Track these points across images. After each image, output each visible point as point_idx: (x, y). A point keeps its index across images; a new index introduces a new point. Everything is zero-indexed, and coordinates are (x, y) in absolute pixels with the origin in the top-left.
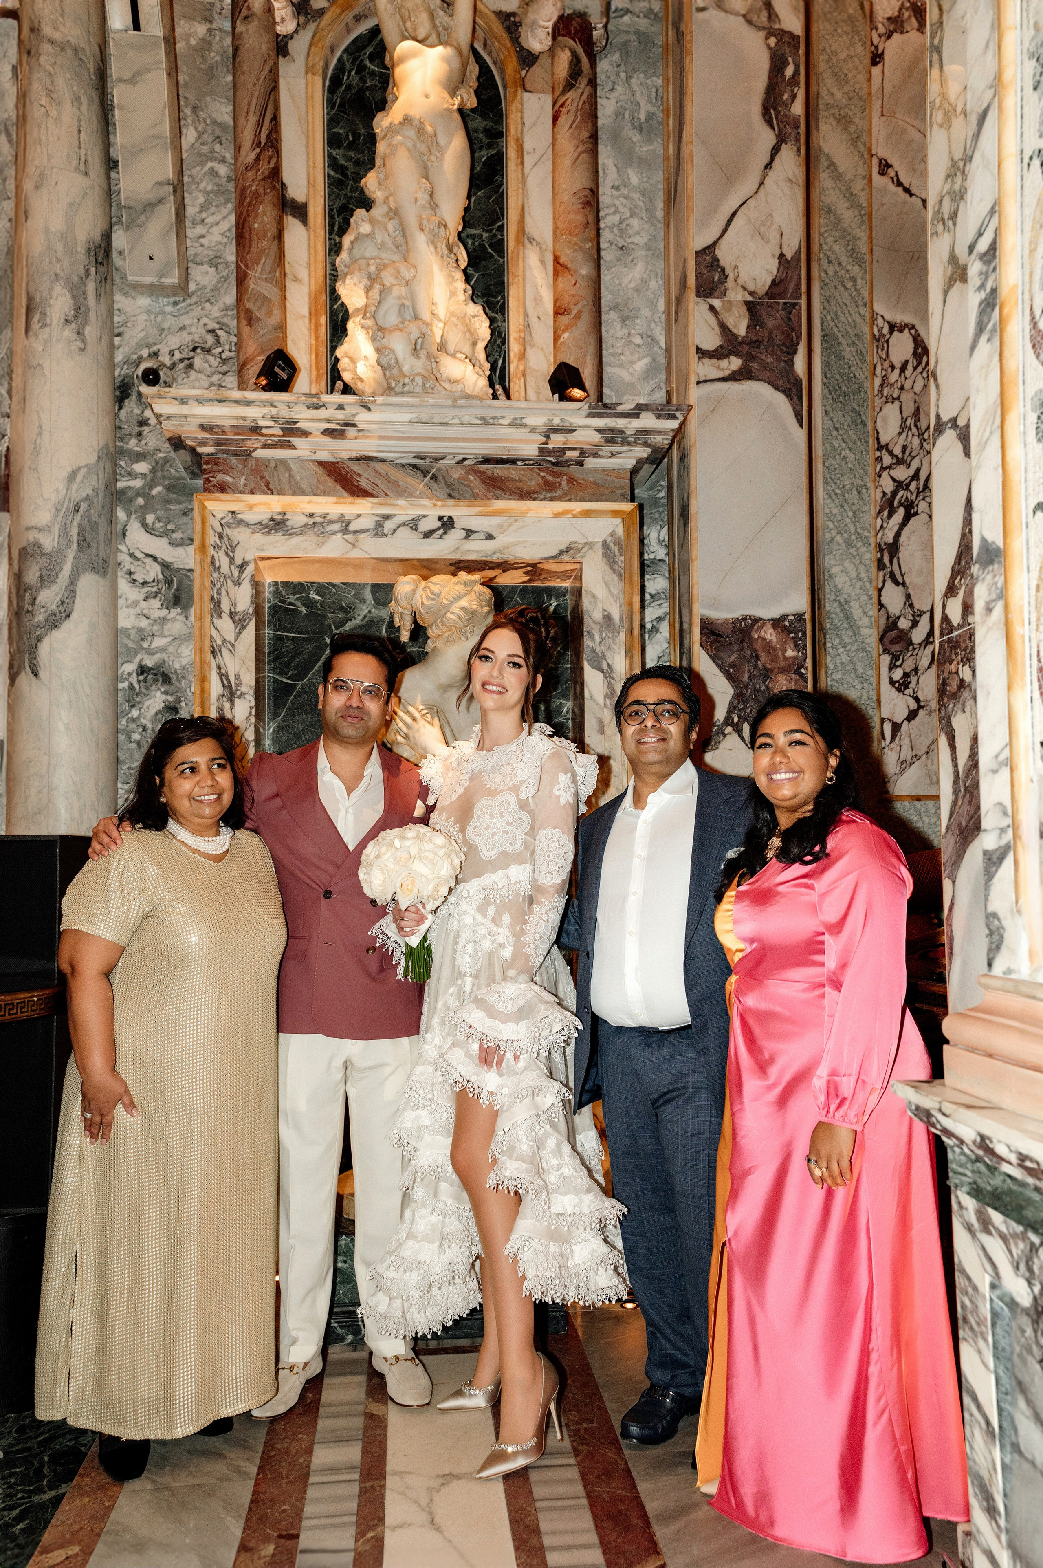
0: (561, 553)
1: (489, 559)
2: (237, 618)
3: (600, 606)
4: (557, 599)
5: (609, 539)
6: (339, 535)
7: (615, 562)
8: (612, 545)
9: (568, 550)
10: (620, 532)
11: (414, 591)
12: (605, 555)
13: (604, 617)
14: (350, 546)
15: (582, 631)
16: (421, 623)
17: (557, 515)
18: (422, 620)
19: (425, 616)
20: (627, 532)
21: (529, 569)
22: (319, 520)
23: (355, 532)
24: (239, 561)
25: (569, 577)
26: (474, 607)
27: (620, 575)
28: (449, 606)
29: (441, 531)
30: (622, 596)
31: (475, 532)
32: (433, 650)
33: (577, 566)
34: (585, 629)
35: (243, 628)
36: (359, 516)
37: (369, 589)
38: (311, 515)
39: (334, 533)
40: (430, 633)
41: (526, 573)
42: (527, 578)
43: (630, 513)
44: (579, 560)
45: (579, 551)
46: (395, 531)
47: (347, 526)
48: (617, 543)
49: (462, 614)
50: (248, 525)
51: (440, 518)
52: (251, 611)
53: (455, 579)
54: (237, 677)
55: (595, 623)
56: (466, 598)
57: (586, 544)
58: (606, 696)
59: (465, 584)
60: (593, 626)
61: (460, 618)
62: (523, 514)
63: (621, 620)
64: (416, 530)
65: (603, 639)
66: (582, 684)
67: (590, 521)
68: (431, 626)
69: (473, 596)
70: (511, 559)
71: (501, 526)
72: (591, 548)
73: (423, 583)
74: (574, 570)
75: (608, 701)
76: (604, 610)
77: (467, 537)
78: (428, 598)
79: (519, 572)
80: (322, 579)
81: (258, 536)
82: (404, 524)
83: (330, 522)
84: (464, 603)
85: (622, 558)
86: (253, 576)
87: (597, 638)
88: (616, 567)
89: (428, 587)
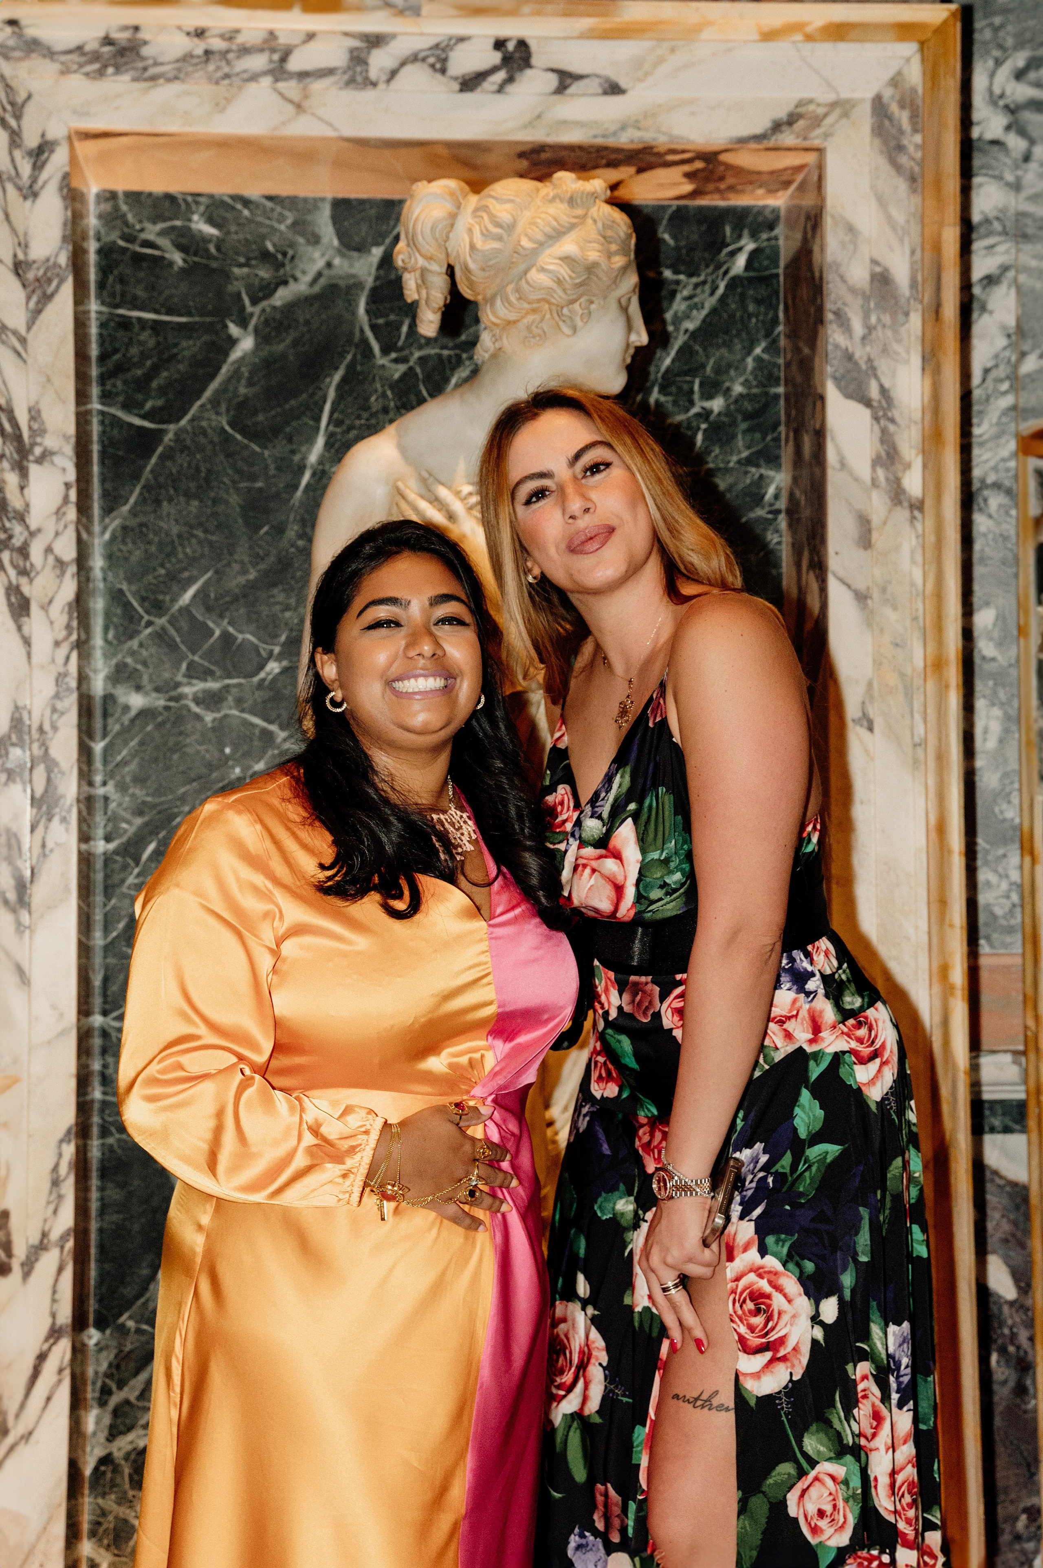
0: (777, 127)
1: (611, 142)
2: (31, 275)
3: (865, 252)
4: (754, 236)
5: (888, 94)
6: (266, 81)
7: (900, 148)
8: (894, 108)
9: (792, 120)
10: (915, 75)
11: (453, 217)
12: (879, 130)
13: (874, 277)
14: (290, 109)
15: (820, 310)
16: (466, 292)
17: (769, 36)
18: (471, 285)
19: (478, 275)
20: (932, 75)
21: (699, 165)
22: (217, 44)
23: (303, 75)
24: (31, 141)
25: (787, 184)
26: (593, 255)
27: (913, 179)
28: (535, 253)
29: (501, 75)
30: (915, 229)
31: (579, 77)
32: (494, 356)
33: (810, 158)
34: (829, 306)
35: (47, 298)
36: (311, 36)
37: (326, 212)
38: (200, 33)
39: (254, 77)
40: (487, 316)
41: (689, 176)
42: (688, 187)
43: (940, 30)
44: (816, 143)
45: (817, 121)
46: (393, 73)
47: (284, 59)
48: (907, 101)
49: (564, 272)
50: (50, 54)
51: (499, 44)
52: (63, 259)
53: (546, 189)
54: (35, 414)
55: (853, 291)
56: (573, 236)
57: (834, 105)
58: (877, 462)
59: (572, 201)
60: (849, 298)
61: (559, 282)
62: (691, 33)
63: (914, 284)
64: (443, 71)
65: (870, 329)
66: (820, 435)
67: (845, 51)
68: (491, 300)
69: (591, 230)
70: (661, 141)
71: (638, 64)
72: (845, 115)
73: (473, 200)
74: (799, 168)
75: (881, 473)
76: (874, 262)
77: (561, 89)
78: (487, 235)
79: (675, 174)
80: (222, 188)
81: (77, 83)
82: (415, 58)
83: (245, 51)
84: (568, 246)
85: (918, 138)
86: (66, 177)
87: (858, 329)
88: (903, 160)
89: (485, 208)
